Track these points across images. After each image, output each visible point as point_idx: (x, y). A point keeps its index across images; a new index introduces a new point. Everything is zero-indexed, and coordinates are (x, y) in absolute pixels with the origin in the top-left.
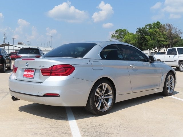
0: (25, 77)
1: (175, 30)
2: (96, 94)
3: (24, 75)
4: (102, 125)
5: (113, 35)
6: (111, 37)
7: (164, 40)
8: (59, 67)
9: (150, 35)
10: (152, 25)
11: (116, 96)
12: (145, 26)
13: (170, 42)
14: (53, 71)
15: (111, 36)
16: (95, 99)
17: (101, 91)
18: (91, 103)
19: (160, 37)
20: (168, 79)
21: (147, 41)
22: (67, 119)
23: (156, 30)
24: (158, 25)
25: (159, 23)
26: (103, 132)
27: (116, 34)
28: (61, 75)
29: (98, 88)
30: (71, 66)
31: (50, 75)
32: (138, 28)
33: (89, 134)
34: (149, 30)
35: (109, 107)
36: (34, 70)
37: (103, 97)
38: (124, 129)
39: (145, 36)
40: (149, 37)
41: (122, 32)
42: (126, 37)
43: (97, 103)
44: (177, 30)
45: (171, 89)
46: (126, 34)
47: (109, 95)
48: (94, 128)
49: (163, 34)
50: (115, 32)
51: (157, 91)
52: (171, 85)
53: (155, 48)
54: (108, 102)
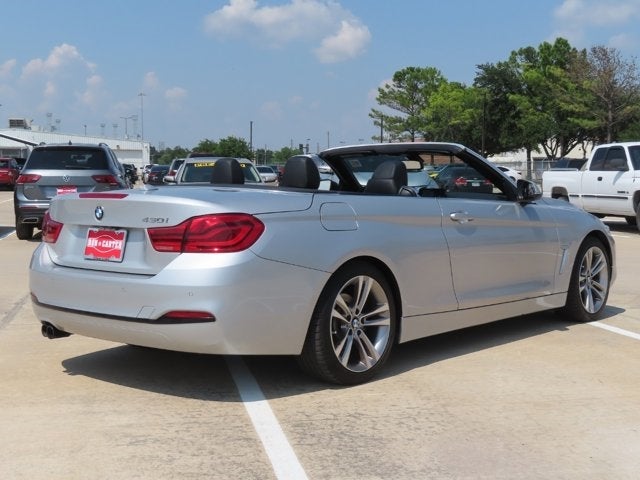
0: (91, 256)
1: (625, 73)
2: (335, 314)
3: (89, 250)
4: (357, 416)
5: (386, 90)
6: (378, 99)
7: (585, 109)
8: (212, 221)
9: (531, 93)
10: (537, 50)
11: (404, 321)
12: (510, 54)
13: (607, 118)
14: (190, 237)
15: (378, 94)
16: (333, 330)
17: (351, 304)
18: (317, 343)
19: (568, 99)
20: (585, 263)
21: (517, 115)
22: (237, 398)
23: (551, 71)
24: (560, 53)
25: (565, 43)
26: (362, 436)
27: (396, 89)
28: (216, 249)
29: (342, 292)
30: (251, 220)
31: (182, 250)
32: (479, 67)
33: (314, 440)
34: (526, 70)
35: (378, 358)
36: (125, 232)
37: (357, 324)
38: (430, 425)
39: (511, 97)
40: (524, 98)
41: (418, 80)
42: (436, 100)
43: (337, 344)
44: (635, 73)
45: (595, 297)
46: (435, 88)
47: (377, 317)
48: (329, 422)
49: (579, 89)
50: (394, 80)
51: (544, 304)
52: (595, 283)
53: (549, 143)
54: (373, 342)
